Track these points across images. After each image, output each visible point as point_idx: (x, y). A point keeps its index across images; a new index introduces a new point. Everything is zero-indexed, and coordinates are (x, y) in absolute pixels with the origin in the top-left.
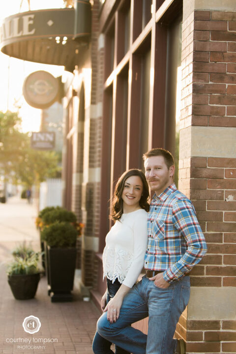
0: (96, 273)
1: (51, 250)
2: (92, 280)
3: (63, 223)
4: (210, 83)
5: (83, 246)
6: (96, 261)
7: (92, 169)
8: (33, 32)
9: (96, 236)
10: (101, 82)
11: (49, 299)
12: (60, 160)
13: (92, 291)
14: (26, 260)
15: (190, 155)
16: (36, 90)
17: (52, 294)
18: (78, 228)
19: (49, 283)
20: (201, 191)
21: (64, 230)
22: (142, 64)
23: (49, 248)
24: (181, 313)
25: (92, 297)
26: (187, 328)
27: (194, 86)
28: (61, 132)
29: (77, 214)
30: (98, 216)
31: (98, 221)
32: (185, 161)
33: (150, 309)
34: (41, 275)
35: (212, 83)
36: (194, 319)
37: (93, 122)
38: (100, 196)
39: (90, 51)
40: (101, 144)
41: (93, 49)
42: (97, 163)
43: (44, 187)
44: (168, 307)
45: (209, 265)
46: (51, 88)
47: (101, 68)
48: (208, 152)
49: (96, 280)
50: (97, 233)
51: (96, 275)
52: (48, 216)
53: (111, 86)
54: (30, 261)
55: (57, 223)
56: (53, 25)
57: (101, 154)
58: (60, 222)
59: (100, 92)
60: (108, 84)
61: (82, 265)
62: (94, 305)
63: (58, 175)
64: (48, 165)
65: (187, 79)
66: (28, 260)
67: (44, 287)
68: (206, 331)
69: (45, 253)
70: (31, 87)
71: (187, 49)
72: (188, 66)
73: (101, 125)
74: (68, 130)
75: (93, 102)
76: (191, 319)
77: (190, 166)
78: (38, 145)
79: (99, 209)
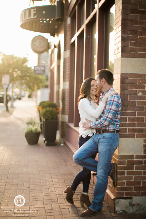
0: (67, 132)
1: (45, 121)
2: (64, 135)
3: (51, 109)
4: (130, 35)
5: (60, 120)
6: (67, 126)
7: (65, 83)
8: (35, 17)
9: (67, 114)
10: (69, 40)
11: (44, 144)
12: (47, 80)
13: (65, 141)
14: (33, 126)
15: (120, 72)
16: (37, 45)
17: (46, 142)
18: (58, 111)
19: (44, 137)
20: (126, 90)
21: (51, 112)
22: (90, 30)
23: (44, 120)
24: (115, 151)
25: (65, 143)
26: (118, 159)
27: (122, 37)
28: (48, 66)
29: (57, 104)
30: (67, 105)
31: (67, 107)
32: (117, 75)
33: (99, 149)
34: (40, 133)
35: (131, 36)
36: (121, 154)
37: (65, 59)
38: (69, 95)
39: (63, 26)
40: (69, 70)
41: (64, 24)
42: (67, 79)
43: (39, 93)
44: (109, 147)
45: (129, 128)
46: (45, 44)
47: (69, 33)
48: (129, 71)
49: (67, 135)
50: (67, 113)
51: (67, 133)
52: (44, 105)
53: (74, 41)
54: (35, 126)
55: (48, 108)
56: (45, 13)
57: (69, 75)
58: (49, 108)
59: (68, 45)
60: (72, 41)
61: (60, 129)
62: (66, 147)
63: (46, 87)
64: (41, 82)
65: (118, 34)
66: (34, 126)
67: (42, 139)
68: (127, 160)
69: (42, 123)
70: (35, 43)
71: (118, 19)
72: (118, 27)
73: (69, 61)
74: (51, 64)
75: (65, 50)
76: (120, 154)
77: (120, 78)
78: (37, 72)
79: (68, 102)
